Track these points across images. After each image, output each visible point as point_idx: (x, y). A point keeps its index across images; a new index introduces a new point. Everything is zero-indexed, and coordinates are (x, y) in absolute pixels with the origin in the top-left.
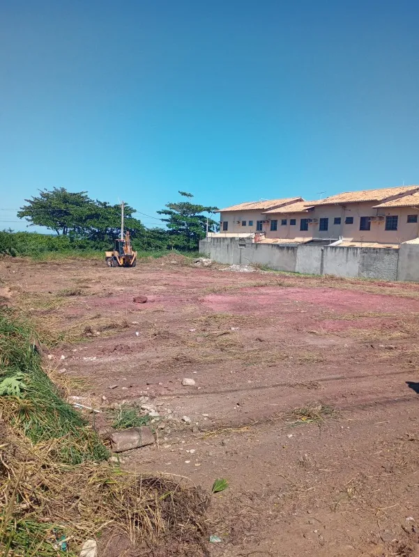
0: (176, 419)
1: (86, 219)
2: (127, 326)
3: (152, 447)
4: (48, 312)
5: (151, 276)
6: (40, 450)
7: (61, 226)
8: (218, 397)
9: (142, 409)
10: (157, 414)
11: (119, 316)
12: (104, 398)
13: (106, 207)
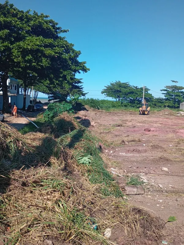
0: (156, 185)
1: (128, 94)
2: (140, 141)
3: (142, 195)
4: (108, 133)
5: (155, 119)
6: (93, 187)
7: (118, 97)
8: (179, 178)
9: (141, 178)
10: (147, 181)
11: (137, 136)
12: (125, 171)
13: (137, 89)
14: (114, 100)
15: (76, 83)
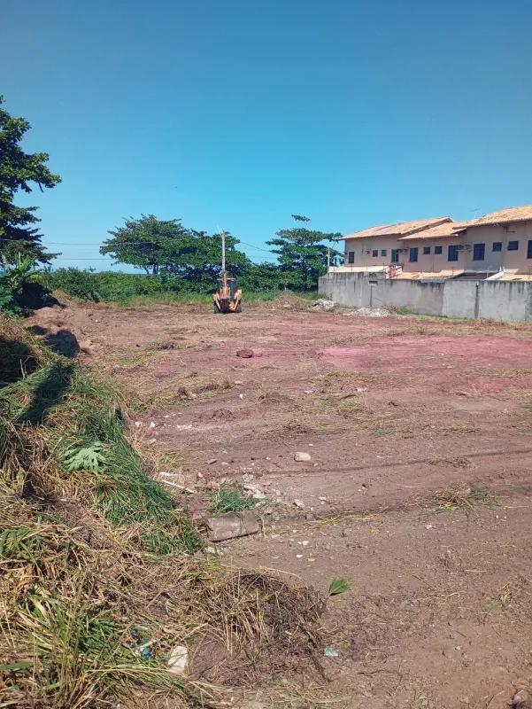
0: (286, 503)
1: (180, 253)
2: (228, 387)
3: (256, 536)
4: (135, 369)
5: (259, 324)
6: (120, 535)
7: (151, 263)
8: (340, 476)
9: (245, 489)
10: (263, 496)
11: (218, 374)
12: (200, 475)
13: (203, 238)
14: (141, 271)
15: (17, 221)
